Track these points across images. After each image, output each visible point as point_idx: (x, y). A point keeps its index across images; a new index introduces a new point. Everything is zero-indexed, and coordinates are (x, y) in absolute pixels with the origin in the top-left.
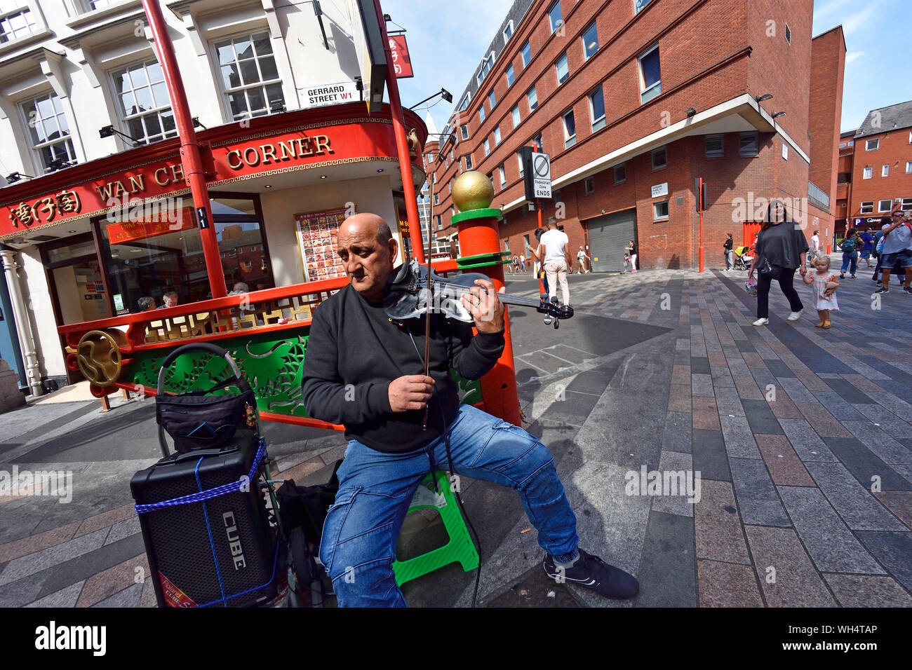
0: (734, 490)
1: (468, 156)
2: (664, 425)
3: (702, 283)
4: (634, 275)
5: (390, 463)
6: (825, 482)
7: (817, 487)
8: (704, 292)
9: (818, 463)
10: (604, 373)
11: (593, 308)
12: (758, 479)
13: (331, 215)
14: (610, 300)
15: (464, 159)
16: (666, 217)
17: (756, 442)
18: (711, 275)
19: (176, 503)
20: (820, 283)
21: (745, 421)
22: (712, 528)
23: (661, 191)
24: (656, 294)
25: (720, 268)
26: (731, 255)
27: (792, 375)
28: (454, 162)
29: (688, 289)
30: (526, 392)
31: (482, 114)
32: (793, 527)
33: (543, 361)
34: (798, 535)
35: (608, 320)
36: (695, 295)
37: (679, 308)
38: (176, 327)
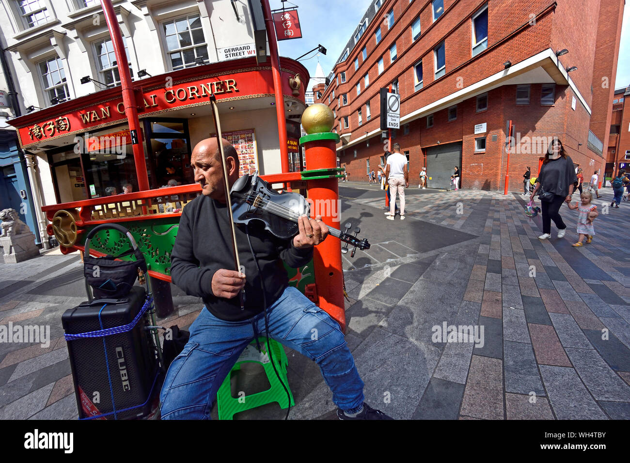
0: (503, 366)
1: (345, 94)
2: (458, 311)
3: (505, 203)
4: (457, 193)
5: (224, 328)
6: (580, 364)
7: (573, 367)
8: (505, 210)
9: (577, 350)
10: (420, 266)
11: (422, 215)
12: (525, 358)
13: (236, 135)
14: (436, 210)
15: (342, 97)
16: (483, 150)
17: (528, 330)
18: (513, 197)
19: (87, 336)
20: (583, 211)
21: (522, 312)
22: (478, 394)
23: (481, 129)
24: (470, 208)
25: (519, 193)
26: (528, 183)
27: (564, 279)
28: (334, 99)
29: (494, 206)
30: (359, 275)
31: (357, 64)
32: (547, 396)
33: (377, 252)
34: (549, 402)
35: (431, 225)
36: (499, 211)
37: (486, 220)
38: (124, 209)
